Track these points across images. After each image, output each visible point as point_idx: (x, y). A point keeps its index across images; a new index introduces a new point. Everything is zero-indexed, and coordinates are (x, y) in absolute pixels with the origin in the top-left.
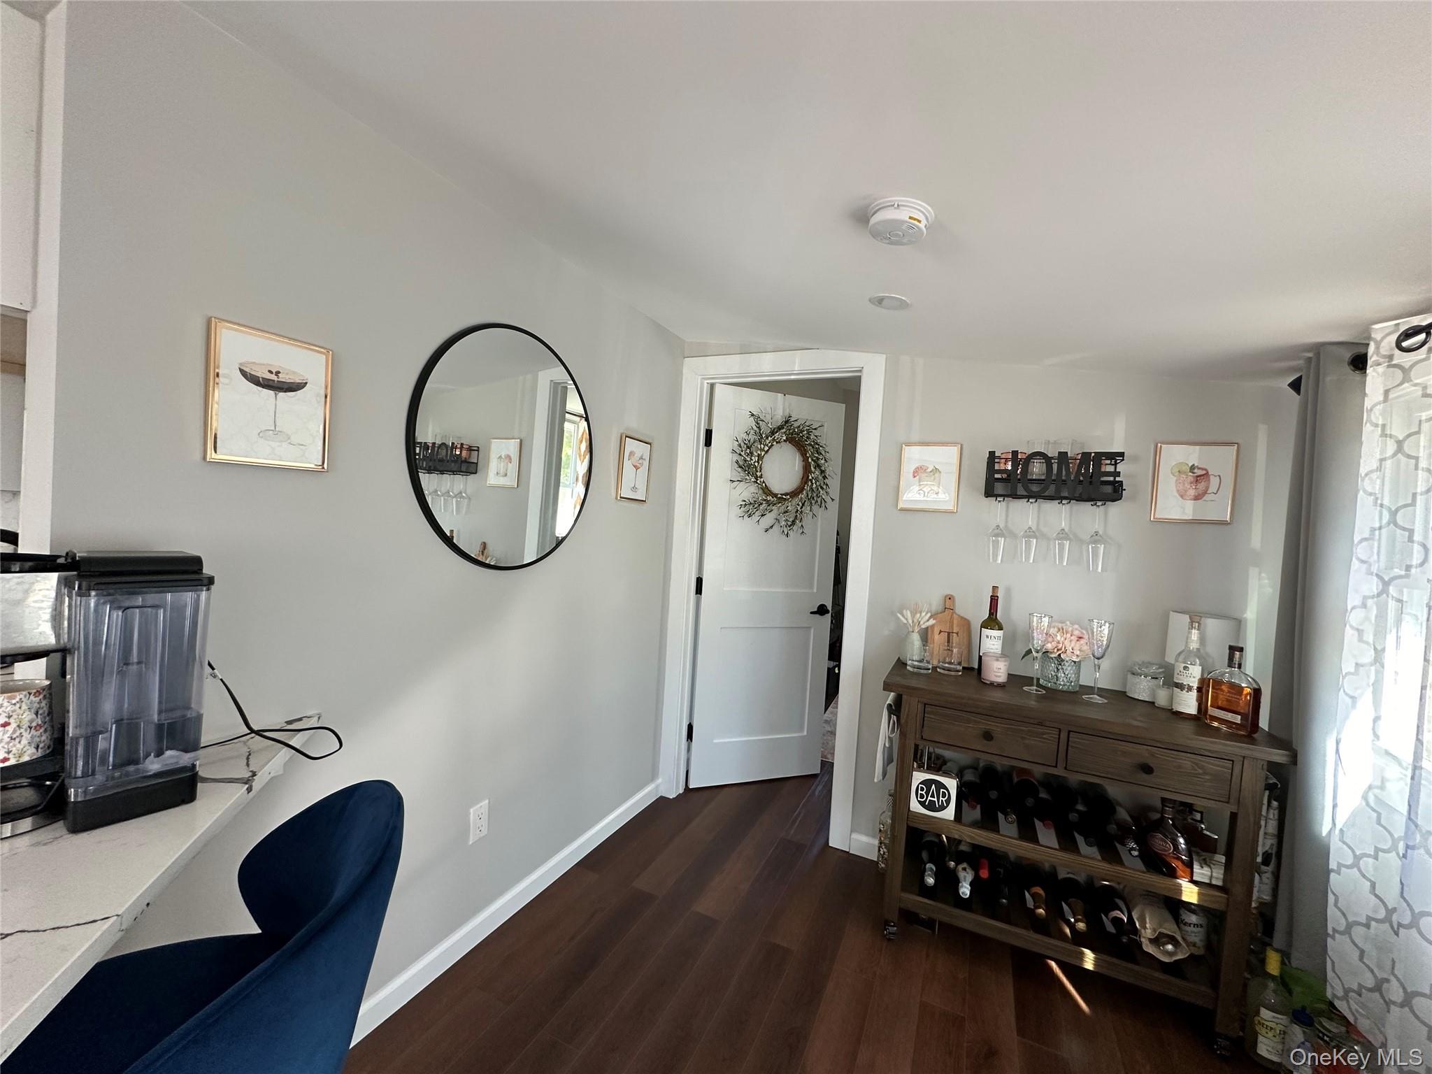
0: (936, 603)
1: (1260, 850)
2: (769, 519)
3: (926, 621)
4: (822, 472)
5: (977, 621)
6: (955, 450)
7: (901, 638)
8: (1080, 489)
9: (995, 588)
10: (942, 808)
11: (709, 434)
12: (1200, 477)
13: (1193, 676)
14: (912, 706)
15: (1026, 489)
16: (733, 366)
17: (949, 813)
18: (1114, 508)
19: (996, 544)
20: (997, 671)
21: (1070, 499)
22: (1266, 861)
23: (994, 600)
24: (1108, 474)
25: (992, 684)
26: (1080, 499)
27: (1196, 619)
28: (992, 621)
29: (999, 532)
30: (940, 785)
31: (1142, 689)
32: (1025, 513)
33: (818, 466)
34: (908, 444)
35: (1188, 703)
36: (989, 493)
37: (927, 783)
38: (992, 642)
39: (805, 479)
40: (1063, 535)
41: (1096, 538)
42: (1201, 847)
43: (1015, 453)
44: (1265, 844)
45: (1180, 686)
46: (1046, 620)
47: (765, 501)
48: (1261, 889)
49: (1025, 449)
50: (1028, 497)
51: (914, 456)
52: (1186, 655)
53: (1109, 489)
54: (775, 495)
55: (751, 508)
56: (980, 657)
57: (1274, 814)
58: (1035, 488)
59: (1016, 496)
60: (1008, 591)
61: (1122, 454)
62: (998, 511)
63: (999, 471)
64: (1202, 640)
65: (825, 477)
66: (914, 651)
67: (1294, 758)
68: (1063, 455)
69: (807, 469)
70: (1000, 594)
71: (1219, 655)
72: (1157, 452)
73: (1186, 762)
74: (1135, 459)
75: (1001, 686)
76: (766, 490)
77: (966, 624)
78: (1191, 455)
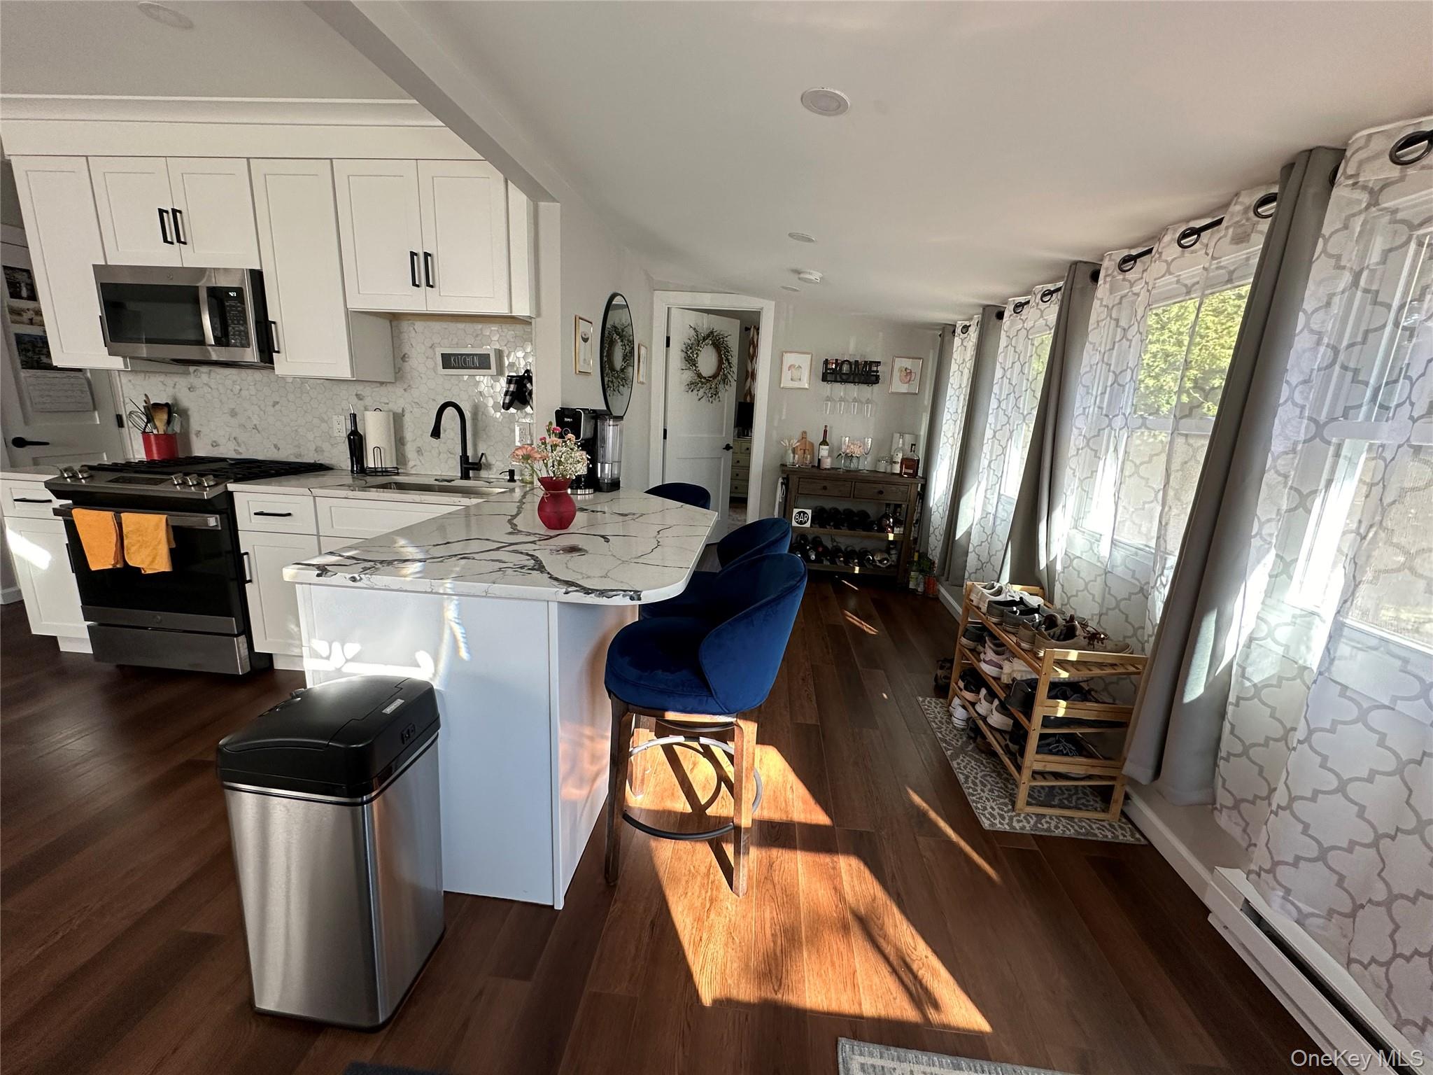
0: (798, 435)
1: (915, 518)
2: (701, 393)
3: (795, 443)
4: (729, 363)
5: (816, 444)
6: (809, 356)
7: (784, 455)
8: (863, 378)
9: (826, 426)
10: (805, 522)
11: (668, 339)
12: (908, 373)
13: (899, 458)
14: (794, 479)
15: (841, 377)
16: (688, 299)
17: (808, 525)
18: (876, 387)
19: (827, 404)
20: (827, 463)
21: (859, 383)
22: (916, 523)
23: (825, 432)
24: (874, 371)
25: (825, 469)
26: (863, 383)
27: (902, 435)
28: (824, 442)
29: (828, 399)
30: (804, 513)
31: (882, 467)
32: (840, 389)
33: (727, 360)
34: (786, 352)
35: (897, 469)
36: (824, 379)
37: (799, 513)
38: (824, 451)
39: (720, 368)
40: (855, 400)
41: (868, 401)
42: (897, 523)
43: (837, 360)
44: (916, 517)
45: (895, 462)
46: (847, 439)
47: (699, 382)
48: (913, 534)
49: (841, 358)
50: (841, 382)
51: (790, 359)
52: (898, 449)
53: (874, 378)
54: (705, 378)
55: (692, 386)
56: (819, 460)
57: (920, 505)
58: (844, 377)
59: (836, 381)
60: (831, 427)
61: (880, 362)
62: (827, 388)
63: (830, 369)
64: (903, 444)
65: (731, 367)
66: (790, 459)
67: (926, 481)
68: (856, 362)
69: (720, 362)
70: (828, 429)
71: (908, 447)
72: (893, 361)
73: (894, 488)
74: (885, 364)
75: (829, 469)
76: (700, 375)
77: (812, 445)
78: (907, 363)
